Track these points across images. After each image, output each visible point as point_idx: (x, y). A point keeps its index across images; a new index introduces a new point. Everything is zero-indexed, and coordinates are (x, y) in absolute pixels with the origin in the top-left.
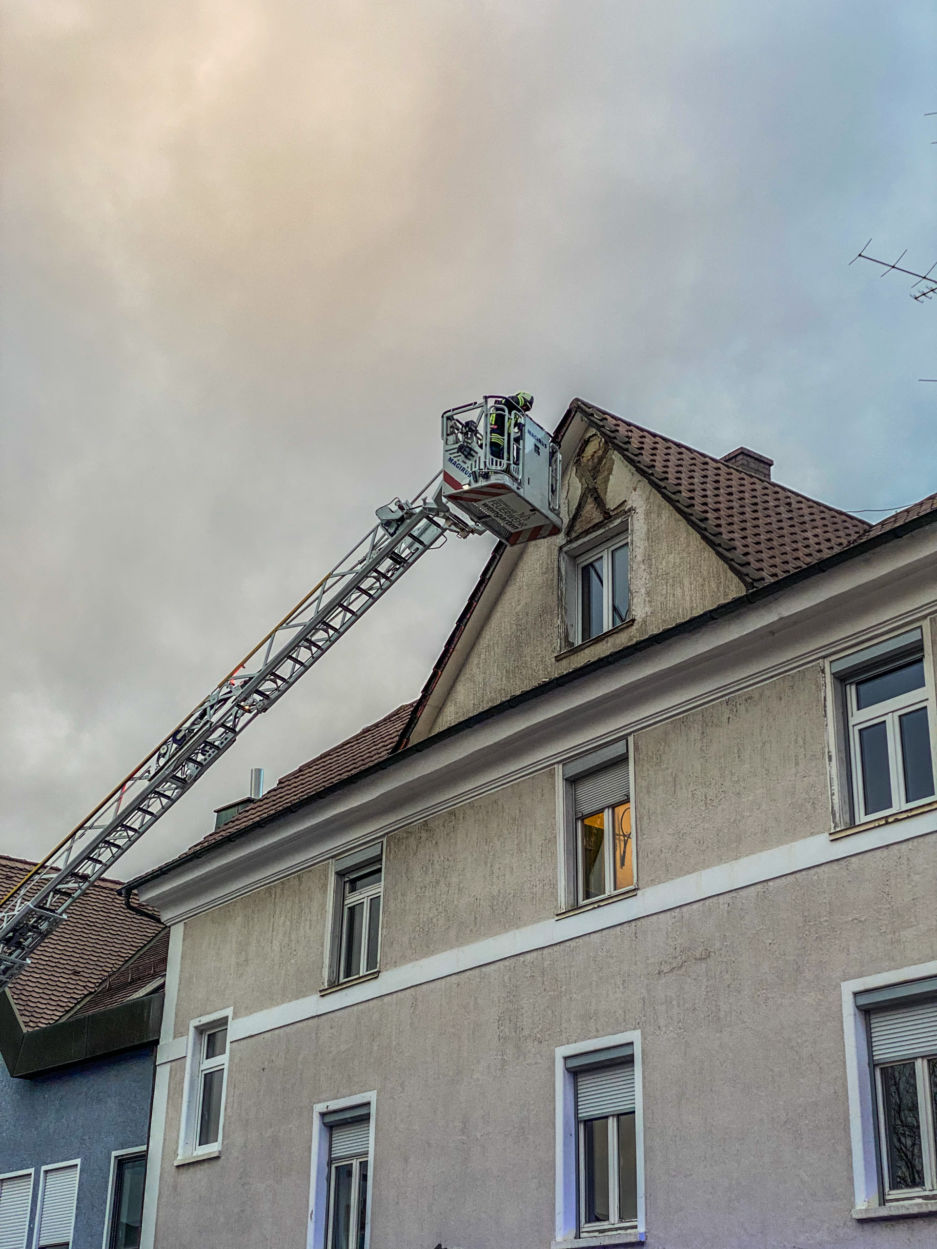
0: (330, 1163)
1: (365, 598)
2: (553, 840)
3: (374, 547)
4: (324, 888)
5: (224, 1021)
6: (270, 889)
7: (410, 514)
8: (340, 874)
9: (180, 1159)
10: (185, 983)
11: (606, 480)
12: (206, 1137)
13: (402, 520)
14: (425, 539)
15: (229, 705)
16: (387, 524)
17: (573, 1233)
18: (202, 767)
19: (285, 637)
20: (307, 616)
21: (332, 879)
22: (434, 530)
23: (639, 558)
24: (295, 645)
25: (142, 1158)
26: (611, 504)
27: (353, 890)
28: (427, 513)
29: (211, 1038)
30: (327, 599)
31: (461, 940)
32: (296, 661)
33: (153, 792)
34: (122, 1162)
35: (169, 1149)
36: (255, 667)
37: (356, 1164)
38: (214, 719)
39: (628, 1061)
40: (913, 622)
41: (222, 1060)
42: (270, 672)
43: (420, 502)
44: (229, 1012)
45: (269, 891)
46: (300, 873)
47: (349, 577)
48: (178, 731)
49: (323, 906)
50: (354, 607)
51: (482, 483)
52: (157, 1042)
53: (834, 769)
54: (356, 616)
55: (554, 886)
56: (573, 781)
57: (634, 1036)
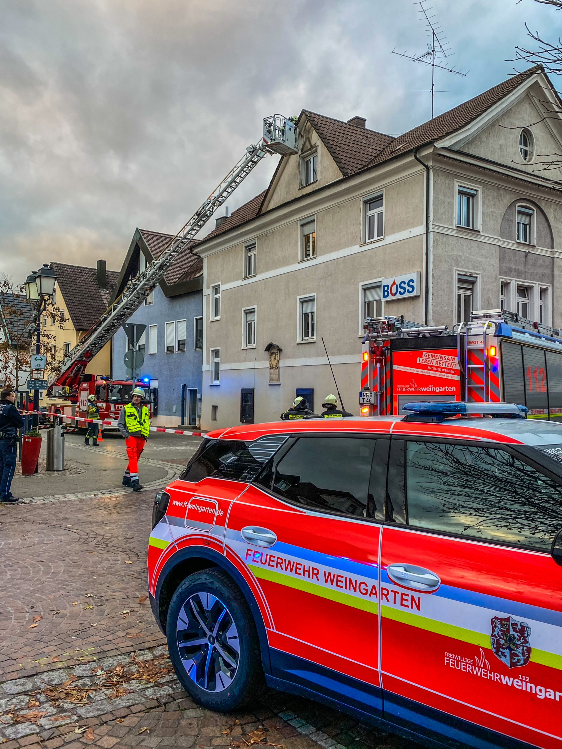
0: (247, 322)
1: (245, 173)
2: (297, 242)
3: (246, 159)
4: (242, 251)
5: (219, 285)
6: (229, 250)
7: (256, 149)
8: (246, 247)
9: (211, 320)
10: (209, 275)
11: (312, 136)
12: (217, 315)
13: (253, 151)
14: (261, 156)
15: (210, 204)
16: (250, 152)
17: (301, 339)
18: (205, 222)
19: (224, 185)
20: (230, 179)
21: (244, 248)
22: (263, 153)
23: (319, 161)
24: (227, 187)
25: (202, 319)
26: (313, 144)
27: (250, 251)
28: (260, 149)
29: (216, 289)
30: (235, 174)
31: (276, 267)
32: (227, 192)
33: (192, 229)
34: (197, 320)
35: (208, 316)
36: (216, 194)
37: (253, 323)
38: (207, 209)
39: (313, 300)
40: (381, 189)
41: (219, 295)
42: (221, 195)
43: (258, 146)
44: (220, 283)
45: (228, 250)
46: (236, 246)
47: (240, 168)
48: (197, 212)
49: (242, 256)
50: (242, 176)
51: (273, 142)
52: (202, 290)
53: (361, 227)
54: (243, 178)
55: (297, 254)
56: (302, 226)
57: (315, 294)
